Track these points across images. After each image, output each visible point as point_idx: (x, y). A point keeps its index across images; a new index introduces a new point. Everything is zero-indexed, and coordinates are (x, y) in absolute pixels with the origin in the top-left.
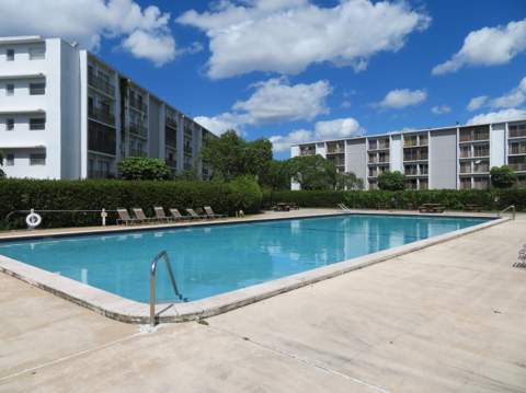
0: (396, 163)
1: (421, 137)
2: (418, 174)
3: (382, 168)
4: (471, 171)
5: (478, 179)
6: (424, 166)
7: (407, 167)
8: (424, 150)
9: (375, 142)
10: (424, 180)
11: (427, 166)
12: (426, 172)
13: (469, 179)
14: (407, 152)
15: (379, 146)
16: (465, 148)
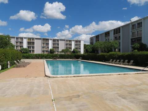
0: (25, 46)
1: (32, 39)
2: (32, 49)
3: (21, 47)
4: (45, 49)
5: (46, 51)
6: (33, 47)
7: (28, 47)
8: (33, 43)
9: (18, 39)
10: (33, 51)
11: (34, 47)
12: (34, 49)
13: (44, 51)
14: (29, 43)
15: (19, 40)
16: (43, 44)
